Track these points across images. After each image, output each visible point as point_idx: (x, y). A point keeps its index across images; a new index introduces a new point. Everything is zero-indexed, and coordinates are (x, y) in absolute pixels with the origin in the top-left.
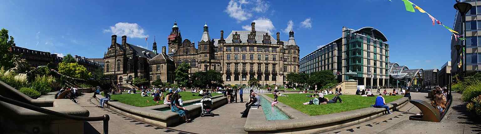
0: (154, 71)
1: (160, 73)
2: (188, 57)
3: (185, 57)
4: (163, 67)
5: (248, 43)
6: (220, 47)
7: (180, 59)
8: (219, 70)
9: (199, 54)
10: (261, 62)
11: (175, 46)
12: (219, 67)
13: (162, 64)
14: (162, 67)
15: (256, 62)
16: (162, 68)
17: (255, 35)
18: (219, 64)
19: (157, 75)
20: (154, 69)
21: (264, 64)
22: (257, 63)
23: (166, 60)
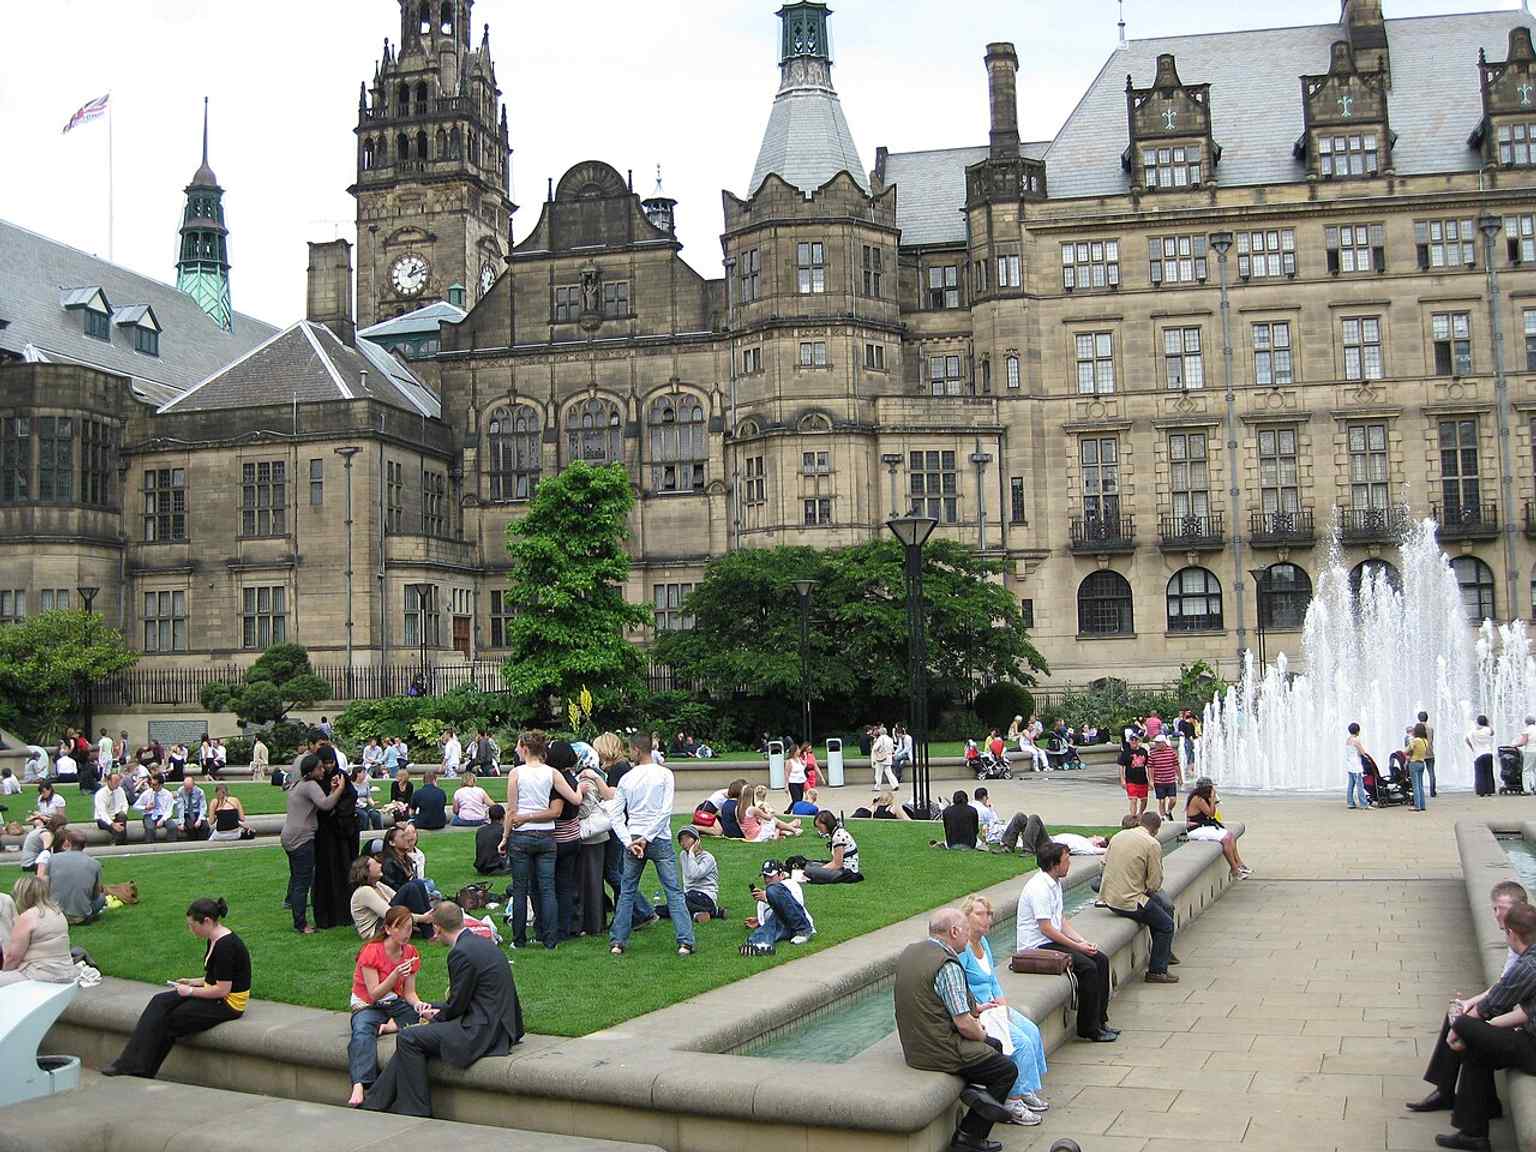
0: (207, 529)
1: (292, 563)
2: (611, 379)
3: (573, 368)
4: (328, 493)
5: (1312, 185)
6: (991, 242)
7: (513, 392)
8: (994, 514)
9: (740, 334)
10: (1477, 391)
11: (432, 226)
12: (991, 476)
13: (307, 452)
14: (317, 485)
15: (1412, 402)
16: (316, 505)
17: (1379, 81)
18: (990, 447)
19: (253, 580)
20: (215, 505)
21: (1513, 420)
22: (1424, 411)
23: (360, 407)
